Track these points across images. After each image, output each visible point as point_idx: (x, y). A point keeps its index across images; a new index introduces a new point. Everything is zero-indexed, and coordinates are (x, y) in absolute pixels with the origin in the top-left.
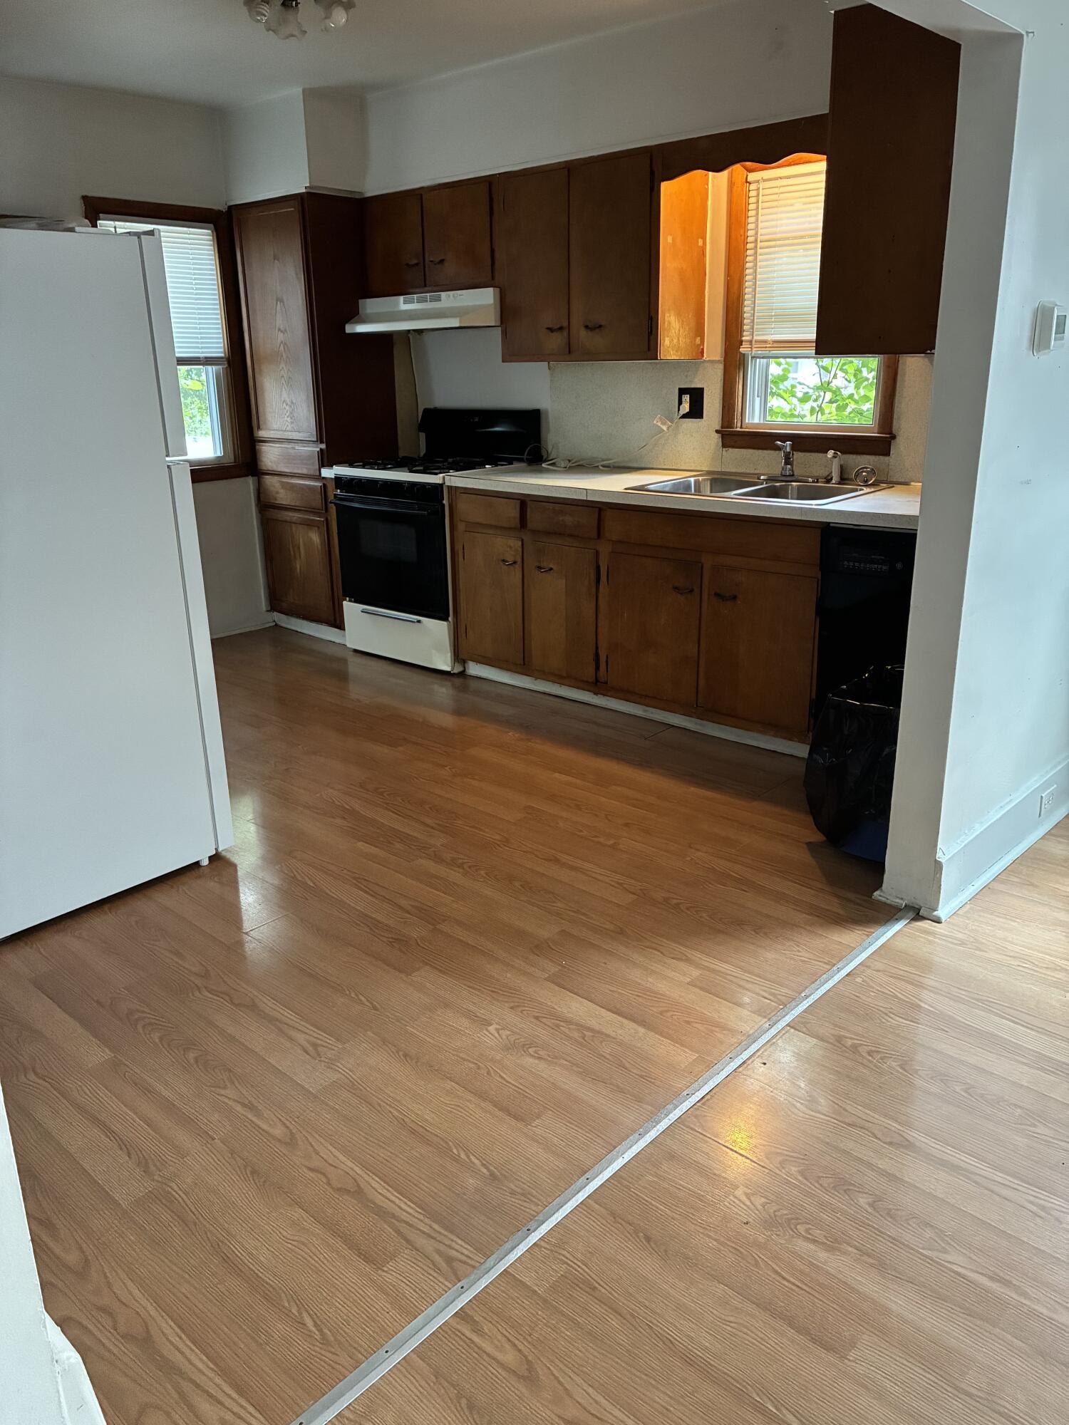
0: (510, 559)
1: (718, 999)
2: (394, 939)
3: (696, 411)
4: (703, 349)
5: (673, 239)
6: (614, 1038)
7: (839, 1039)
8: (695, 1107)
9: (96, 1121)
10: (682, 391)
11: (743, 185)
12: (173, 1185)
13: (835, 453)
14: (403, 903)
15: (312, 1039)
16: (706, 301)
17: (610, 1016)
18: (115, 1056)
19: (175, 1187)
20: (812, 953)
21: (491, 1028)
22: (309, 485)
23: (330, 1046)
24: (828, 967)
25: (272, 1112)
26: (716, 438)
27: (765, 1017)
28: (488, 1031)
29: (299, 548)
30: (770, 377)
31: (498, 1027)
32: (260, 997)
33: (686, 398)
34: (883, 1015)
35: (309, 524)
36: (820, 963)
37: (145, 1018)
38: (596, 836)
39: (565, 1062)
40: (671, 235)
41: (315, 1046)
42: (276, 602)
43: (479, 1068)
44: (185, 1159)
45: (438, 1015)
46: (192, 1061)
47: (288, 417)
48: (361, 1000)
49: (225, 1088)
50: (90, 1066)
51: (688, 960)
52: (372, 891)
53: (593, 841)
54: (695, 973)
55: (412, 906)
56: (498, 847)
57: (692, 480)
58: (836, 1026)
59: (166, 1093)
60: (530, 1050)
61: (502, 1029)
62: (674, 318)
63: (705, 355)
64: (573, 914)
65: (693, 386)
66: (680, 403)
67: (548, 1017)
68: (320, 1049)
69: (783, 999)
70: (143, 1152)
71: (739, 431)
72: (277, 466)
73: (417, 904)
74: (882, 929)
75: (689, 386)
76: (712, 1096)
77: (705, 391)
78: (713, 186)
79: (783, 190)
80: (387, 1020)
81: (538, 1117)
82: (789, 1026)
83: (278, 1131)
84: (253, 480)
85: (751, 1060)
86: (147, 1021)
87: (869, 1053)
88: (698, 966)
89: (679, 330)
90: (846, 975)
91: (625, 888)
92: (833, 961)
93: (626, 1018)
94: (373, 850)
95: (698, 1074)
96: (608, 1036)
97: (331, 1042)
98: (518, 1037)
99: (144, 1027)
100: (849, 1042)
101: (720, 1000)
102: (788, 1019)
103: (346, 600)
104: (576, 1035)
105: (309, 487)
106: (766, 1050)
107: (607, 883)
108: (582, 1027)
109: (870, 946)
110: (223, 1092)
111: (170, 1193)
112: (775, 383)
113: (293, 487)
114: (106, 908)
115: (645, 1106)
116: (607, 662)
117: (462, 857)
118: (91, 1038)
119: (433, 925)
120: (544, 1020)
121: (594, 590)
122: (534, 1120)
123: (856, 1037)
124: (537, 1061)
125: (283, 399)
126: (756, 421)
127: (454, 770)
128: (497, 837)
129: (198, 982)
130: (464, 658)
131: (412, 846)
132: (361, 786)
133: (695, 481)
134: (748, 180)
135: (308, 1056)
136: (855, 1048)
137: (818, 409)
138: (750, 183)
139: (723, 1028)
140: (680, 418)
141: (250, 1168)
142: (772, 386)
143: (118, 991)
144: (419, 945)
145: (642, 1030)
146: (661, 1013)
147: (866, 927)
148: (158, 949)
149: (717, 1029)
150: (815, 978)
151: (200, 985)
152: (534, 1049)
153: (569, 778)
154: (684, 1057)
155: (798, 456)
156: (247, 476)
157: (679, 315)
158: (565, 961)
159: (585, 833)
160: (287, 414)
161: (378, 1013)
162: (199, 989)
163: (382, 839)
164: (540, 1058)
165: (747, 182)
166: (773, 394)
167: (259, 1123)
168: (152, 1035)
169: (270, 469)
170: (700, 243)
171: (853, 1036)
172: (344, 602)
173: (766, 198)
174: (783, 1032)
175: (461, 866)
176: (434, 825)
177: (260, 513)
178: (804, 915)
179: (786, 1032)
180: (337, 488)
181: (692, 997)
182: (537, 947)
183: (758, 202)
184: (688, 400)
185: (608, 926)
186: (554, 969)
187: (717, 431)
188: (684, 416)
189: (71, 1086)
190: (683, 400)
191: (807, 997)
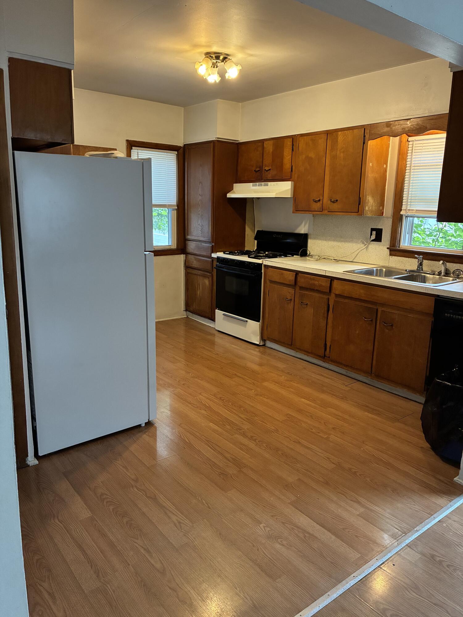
0: (289, 298)
1: (372, 525)
2: (221, 473)
3: (378, 238)
4: (383, 212)
5: (372, 165)
6: (319, 539)
7: (433, 556)
8: (357, 584)
9: (80, 547)
10: (372, 230)
11: (406, 142)
12: (108, 585)
13: (443, 262)
14: (228, 455)
15: (179, 519)
16: (386, 191)
17: (318, 527)
18: (93, 515)
19: (109, 587)
20: (421, 507)
21: (261, 525)
22: (207, 260)
23: (186, 524)
24: (429, 516)
25: (157, 555)
26: (388, 251)
27: (395, 539)
28: (259, 526)
29: (199, 285)
30: (414, 225)
31: (264, 525)
32: (159, 494)
33: (374, 233)
34: (456, 546)
35: (205, 276)
36: (425, 513)
37: (108, 498)
38: (319, 433)
39: (295, 549)
40: (371, 163)
41: (180, 523)
42: (188, 308)
43: (254, 546)
44: (115, 573)
45: (238, 516)
46: (125, 523)
47: (200, 231)
48: (203, 502)
49: (137, 539)
50: (81, 519)
51: (358, 502)
52: (214, 448)
53: (317, 435)
54: (362, 510)
55: (231, 457)
56: (273, 433)
57: (375, 269)
58: (432, 549)
59: (111, 538)
60: (279, 540)
61: (266, 527)
62: (371, 198)
63: (384, 214)
64: (305, 471)
65: (377, 228)
66: (371, 234)
67: (289, 523)
68: (182, 525)
69: (405, 530)
70: (98, 567)
71: (398, 249)
72: (194, 251)
73: (234, 457)
74: (458, 499)
75: (376, 228)
76: (366, 579)
77: (383, 230)
78: (392, 142)
79: (424, 145)
80: (214, 514)
81: (280, 577)
82: (408, 546)
83: (158, 566)
84: (183, 257)
85: (387, 562)
86: (108, 500)
87: (448, 566)
88: (363, 506)
89: (373, 203)
90: (438, 522)
91: (330, 460)
92: (432, 513)
93: (326, 529)
94: (216, 427)
95: (360, 566)
96: (316, 537)
97: (187, 522)
98: (274, 532)
99: (107, 502)
100: (438, 559)
101: (373, 526)
102: (408, 541)
103: (217, 309)
104: (301, 535)
105: (206, 261)
106: (395, 557)
107: (322, 457)
108: (304, 531)
109: (451, 507)
110: (136, 541)
111: (107, 590)
112: (416, 227)
113: (199, 261)
114: (99, 442)
115: (333, 580)
116: (330, 348)
117: (256, 436)
118: (84, 504)
119: (240, 468)
120: (286, 525)
121: (326, 315)
122: (278, 579)
123: (441, 556)
124: (281, 546)
125: (198, 223)
126: (406, 245)
127: (256, 392)
128: (273, 428)
129: (133, 483)
130: (265, 339)
131: (234, 428)
132: (214, 396)
133: (376, 269)
134: (409, 140)
135: (176, 528)
136: (440, 562)
137: (436, 240)
138: (409, 141)
139: (375, 542)
140: (371, 241)
141: (143, 582)
142: (415, 229)
143: (98, 483)
144: (232, 478)
145: (333, 537)
146: (343, 529)
147: (449, 496)
148: (118, 464)
149: (371, 542)
150: (421, 521)
151: (133, 485)
152: (281, 540)
153: (308, 402)
154: (354, 555)
155: (425, 262)
156: (181, 254)
157: (373, 197)
158: (299, 495)
159: (314, 430)
160: (200, 230)
161: (210, 510)
162: (133, 487)
163: (221, 423)
164: (283, 545)
165: (408, 141)
166: (415, 232)
167: (150, 559)
168: (110, 507)
169: (191, 252)
170: (385, 166)
171: (440, 556)
172: (216, 310)
173: (416, 148)
174: (404, 549)
175: (255, 440)
176: (245, 418)
177: (185, 269)
178: (418, 486)
179: (406, 549)
180: (217, 262)
181: (359, 523)
182: (286, 486)
183: (412, 149)
184: (375, 233)
185: (321, 479)
186: (293, 498)
187: (388, 248)
188: (373, 241)
189: (72, 528)
190: (373, 233)
191: (417, 531)
